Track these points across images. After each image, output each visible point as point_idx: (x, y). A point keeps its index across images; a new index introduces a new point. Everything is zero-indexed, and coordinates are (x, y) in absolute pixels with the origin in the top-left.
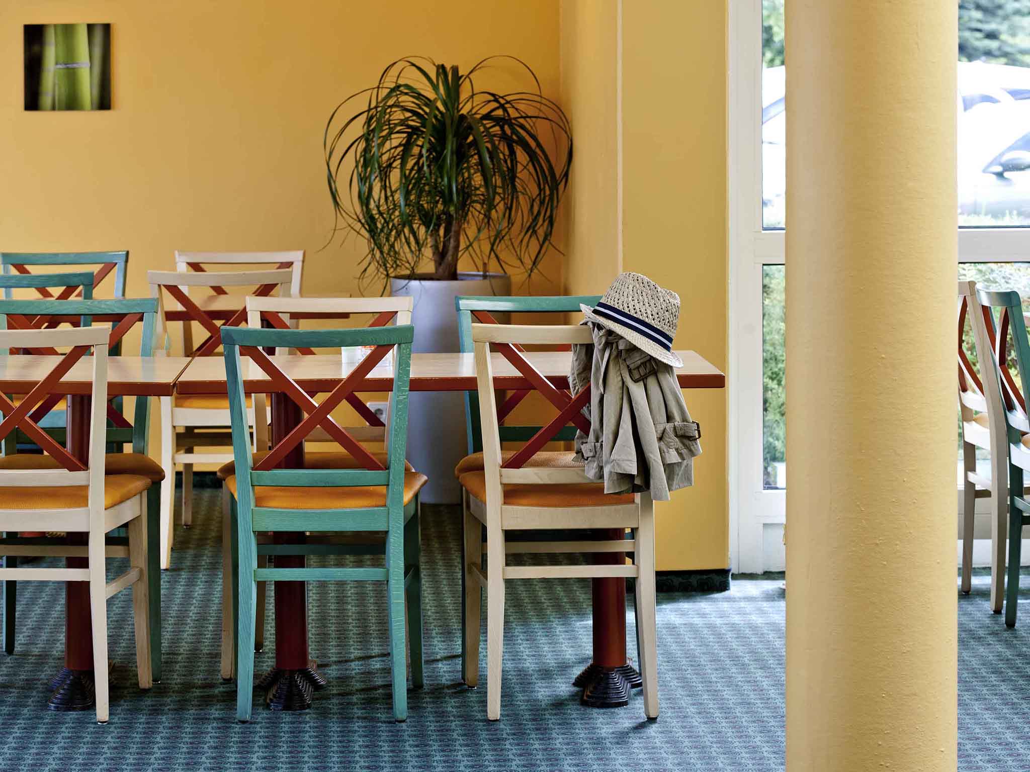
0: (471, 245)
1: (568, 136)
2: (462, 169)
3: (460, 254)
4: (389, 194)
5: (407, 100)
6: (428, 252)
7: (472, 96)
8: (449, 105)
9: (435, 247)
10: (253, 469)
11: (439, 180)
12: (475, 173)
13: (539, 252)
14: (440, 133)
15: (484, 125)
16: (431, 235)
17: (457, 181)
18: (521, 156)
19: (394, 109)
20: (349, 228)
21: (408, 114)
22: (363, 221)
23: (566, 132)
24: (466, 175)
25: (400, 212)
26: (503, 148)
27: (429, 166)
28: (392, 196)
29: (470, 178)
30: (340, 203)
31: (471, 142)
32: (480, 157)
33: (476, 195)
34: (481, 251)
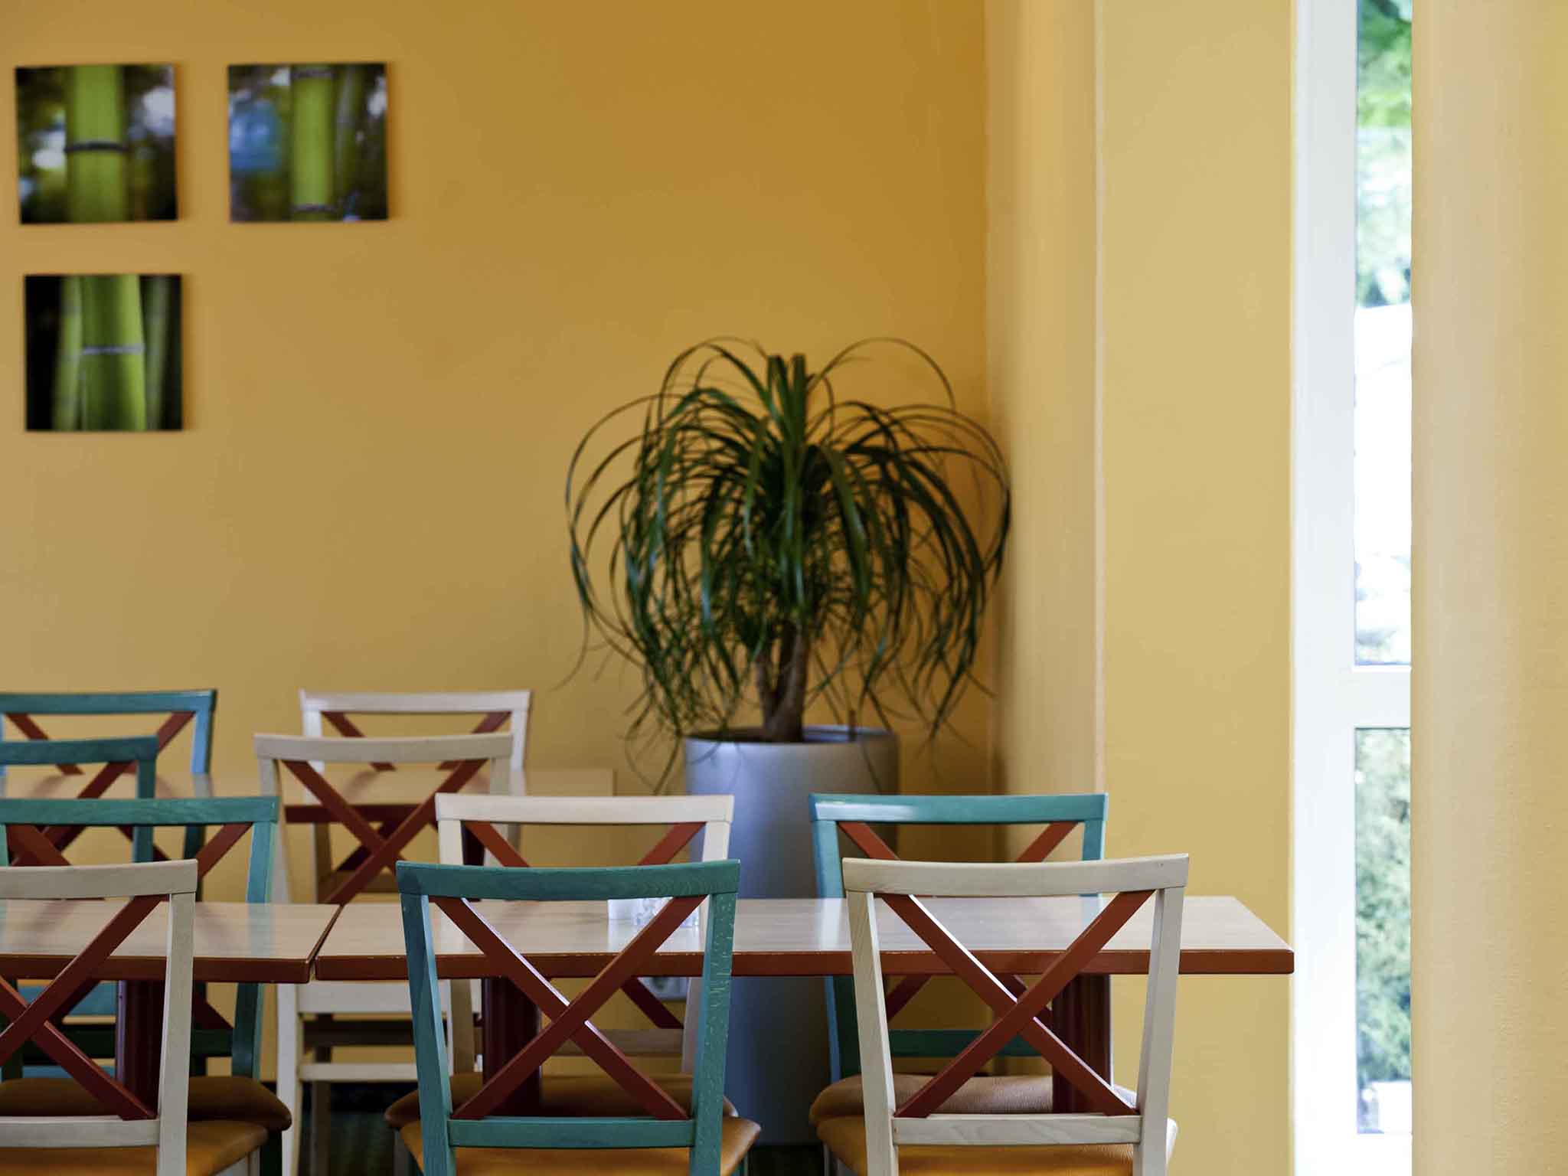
0: (828, 681)
1: (1002, 485)
2: (812, 543)
3: (808, 698)
4: (681, 585)
5: (712, 418)
6: (751, 692)
7: (831, 410)
8: (789, 428)
9: (764, 684)
10: (452, 1116)
11: (771, 562)
12: (837, 549)
13: (950, 693)
14: (773, 477)
15: (852, 464)
16: (758, 661)
17: (803, 565)
18: (919, 519)
19: (690, 434)
20: (609, 647)
21: (716, 444)
22: (636, 635)
23: (998, 477)
24: (819, 553)
25: (702, 620)
26: (885, 504)
27: (753, 538)
28: (688, 591)
29: (826, 559)
30: (593, 602)
31: (827, 494)
32: (846, 523)
33: (837, 589)
34: (846, 690)
